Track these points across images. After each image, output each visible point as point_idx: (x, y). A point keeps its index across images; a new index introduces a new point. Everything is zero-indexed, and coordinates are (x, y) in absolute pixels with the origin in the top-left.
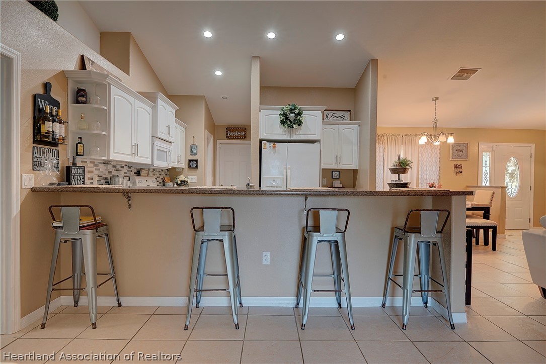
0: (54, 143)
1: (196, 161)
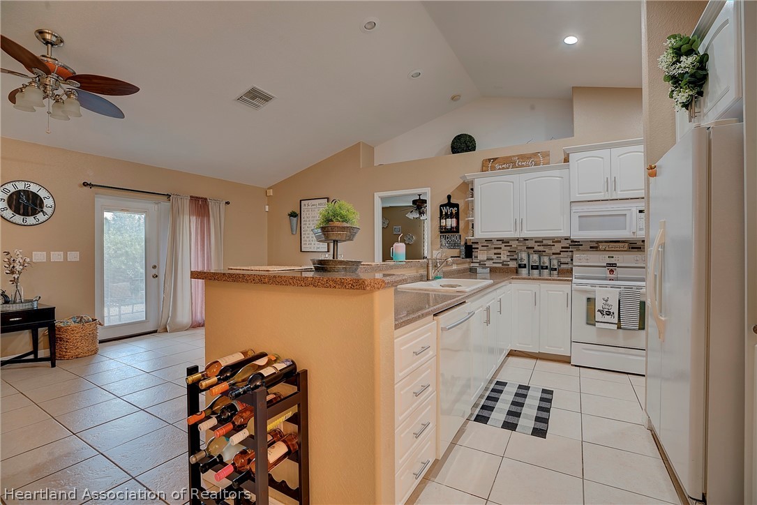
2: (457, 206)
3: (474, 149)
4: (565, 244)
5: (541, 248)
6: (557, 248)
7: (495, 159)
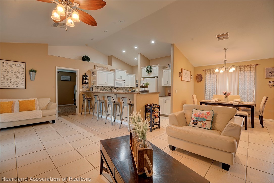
0: (87, 83)
1: (138, 85)
2: (88, 76)
3: (89, 61)
4: (110, 88)
5: (106, 89)
6: (109, 89)
7: (98, 66)
